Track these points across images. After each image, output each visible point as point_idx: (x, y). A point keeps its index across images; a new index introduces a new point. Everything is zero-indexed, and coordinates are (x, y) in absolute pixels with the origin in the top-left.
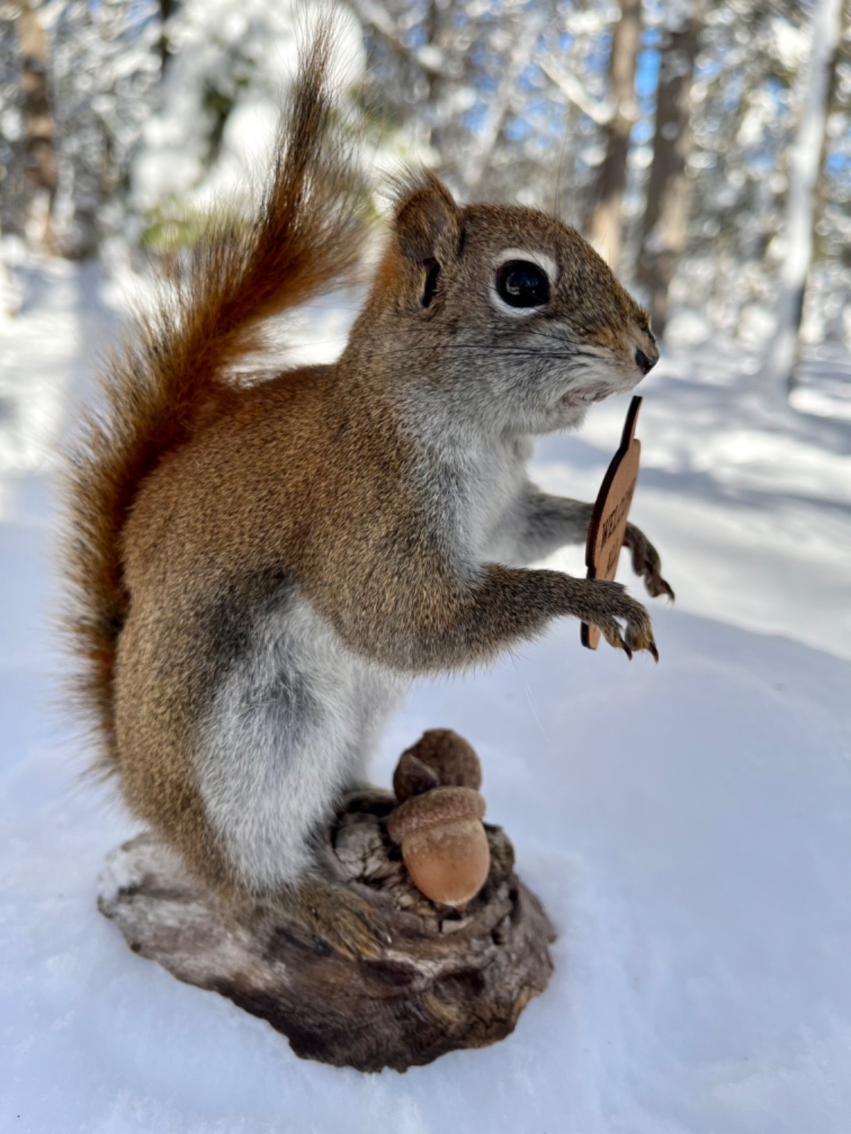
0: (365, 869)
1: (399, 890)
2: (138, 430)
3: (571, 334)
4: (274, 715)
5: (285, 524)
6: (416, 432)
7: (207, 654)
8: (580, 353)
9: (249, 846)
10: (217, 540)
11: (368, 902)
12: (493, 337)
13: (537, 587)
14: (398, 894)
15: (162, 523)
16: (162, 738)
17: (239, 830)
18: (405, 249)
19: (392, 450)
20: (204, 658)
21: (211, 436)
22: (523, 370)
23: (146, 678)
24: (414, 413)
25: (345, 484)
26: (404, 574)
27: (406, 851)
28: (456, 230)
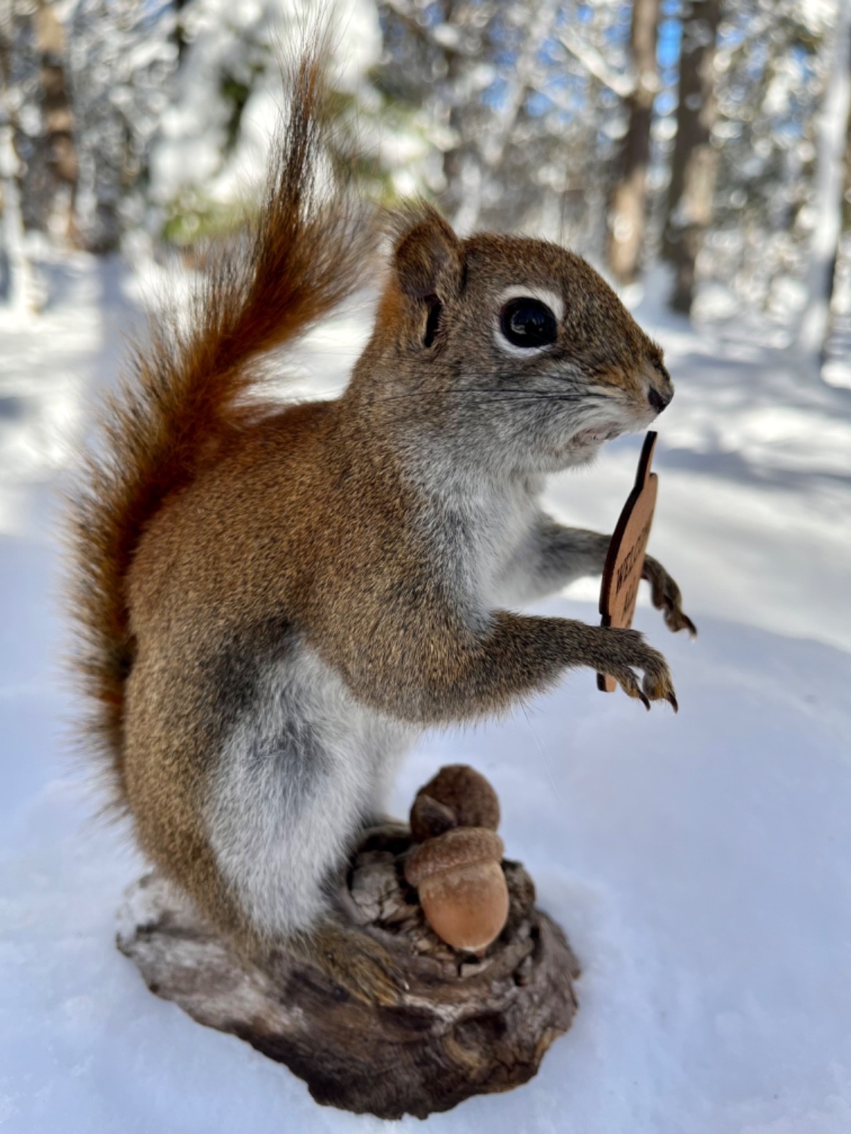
0: (381, 912)
1: (417, 934)
2: (141, 473)
3: (579, 375)
4: (283, 767)
5: (288, 572)
6: (419, 480)
7: (213, 704)
8: (589, 395)
9: (261, 895)
10: (220, 588)
11: (385, 947)
12: (498, 379)
13: (550, 638)
14: (415, 939)
15: (165, 569)
16: (170, 789)
17: (251, 881)
18: (405, 286)
19: (396, 498)
20: (210, 709)
21: (213, 480)
22: (530, 413)
23: (152, 728)
24: (418, 460)
25: (348, 532)
26: (410, 626)
27: (422, 896)
28: (457, 266)
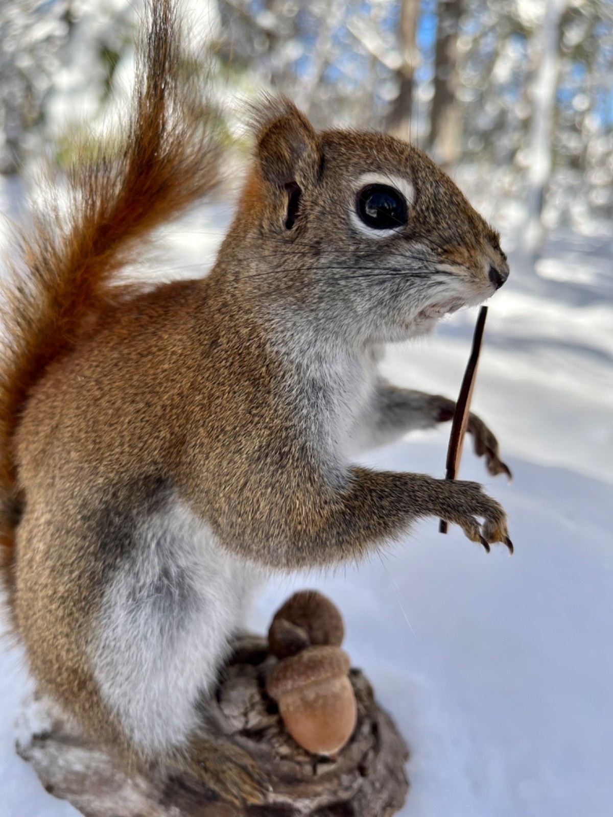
0: (247, 722)
1: (278, 741)
2: (28, 343)
3: (429, 254)
4: (160, 608)
5: (162, 434)
6: (283, 350)
7: (94, 554)
8: (438, 272)
9: (141, 720)
10: (99, 449)
11: (251, 755)
12: (355, 258)
13: (402, 492)
14: (277, 745)
15: (49, 431)
16: (57, 630)
17: (132, 709)
18: (267, 174)
19: (263, 366)
20: (92, 558)
21: (92, 350)
22: (385, 289)
23: (39, 575)
24: (282, 332)
25: (218, 397)
26: (277, 484)
27: (283, 708)
28: (315, 156)
